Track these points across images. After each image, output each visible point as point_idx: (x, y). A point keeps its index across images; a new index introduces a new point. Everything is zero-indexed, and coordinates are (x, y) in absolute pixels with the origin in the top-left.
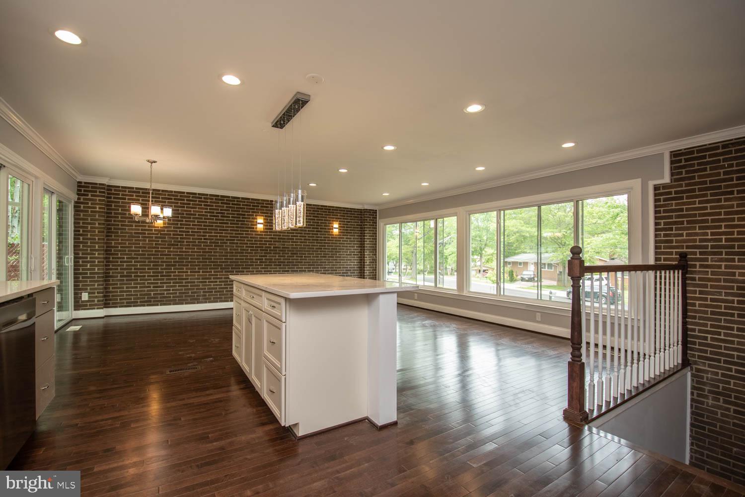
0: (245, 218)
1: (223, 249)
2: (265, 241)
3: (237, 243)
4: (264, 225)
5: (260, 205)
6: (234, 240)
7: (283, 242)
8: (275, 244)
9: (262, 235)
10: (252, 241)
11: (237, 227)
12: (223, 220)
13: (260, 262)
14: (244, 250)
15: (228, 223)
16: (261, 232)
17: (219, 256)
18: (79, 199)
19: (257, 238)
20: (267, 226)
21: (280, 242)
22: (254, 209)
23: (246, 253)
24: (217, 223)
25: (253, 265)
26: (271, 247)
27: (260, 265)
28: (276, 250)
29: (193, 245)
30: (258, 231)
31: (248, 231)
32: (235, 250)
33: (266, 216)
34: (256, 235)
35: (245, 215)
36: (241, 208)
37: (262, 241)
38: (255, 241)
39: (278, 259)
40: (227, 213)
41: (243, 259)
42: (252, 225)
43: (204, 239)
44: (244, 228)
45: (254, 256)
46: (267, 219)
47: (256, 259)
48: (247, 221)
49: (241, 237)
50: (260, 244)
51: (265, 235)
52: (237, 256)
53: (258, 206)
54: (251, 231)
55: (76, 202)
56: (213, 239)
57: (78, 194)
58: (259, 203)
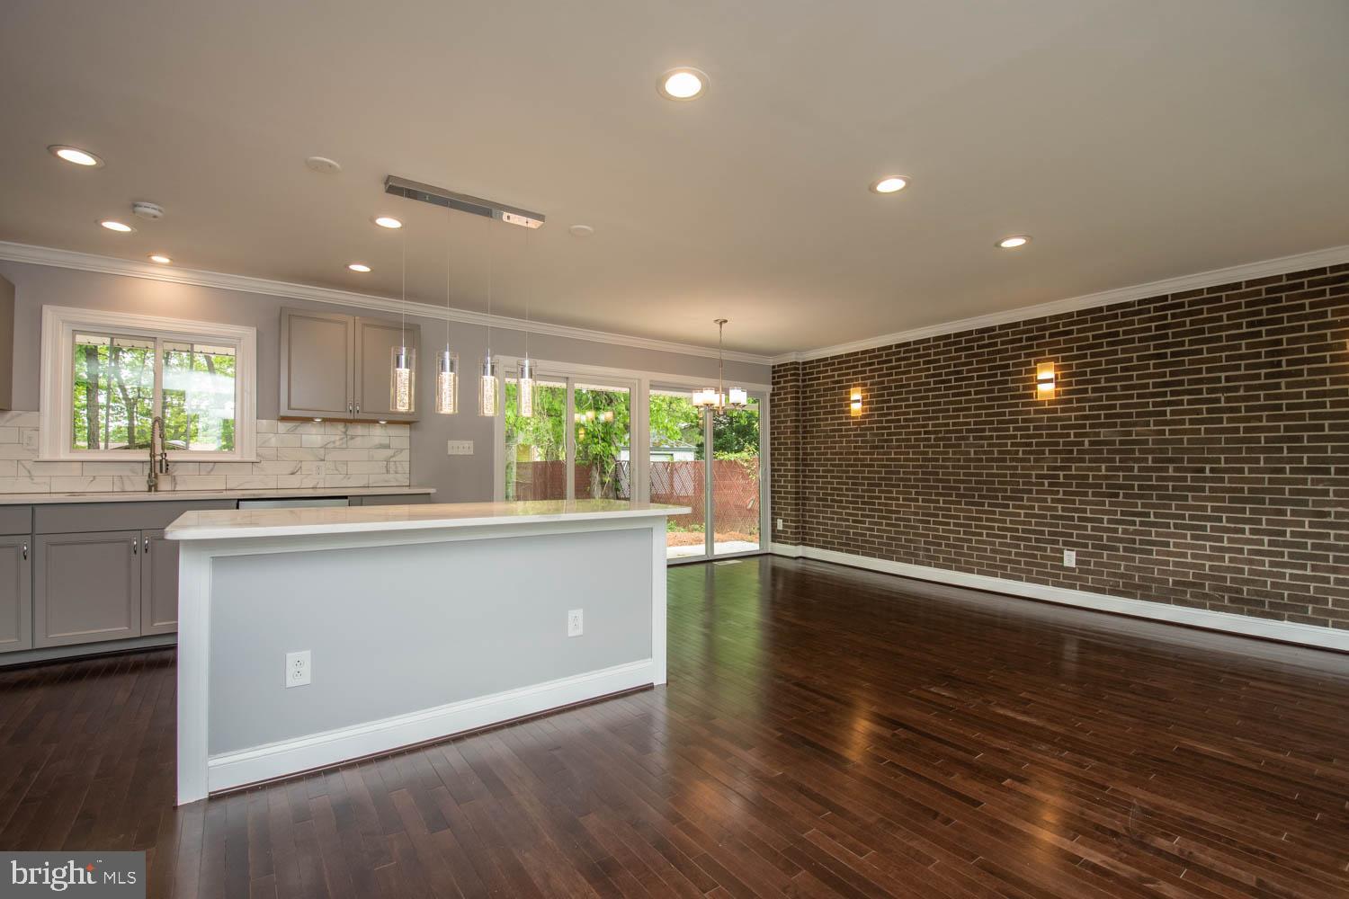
0: (1009, 374)
1: (961, 453)
2: (1063, 427)
3: (991, 437)
4: (1057, 384)
5: (1047, 333)
6: (984, 430)
7: (1123, 425)
8: (1098, 434)
9: (1055, 411)
10: (1028, 428)
11: (989, 399)
12: (960, 387)
13: (1050, 484)
14: (1009, 452)
15: (969, 393)
16: (1050, 403)
17: (954, 467)
18: (773, 389)
19: (1041, 420)
20: (1070, 384)
21: (1115, 425)
22: (1031, 347)
23: (1012, 460)
24: (946, 396)
25: (1030, 492)
26: (1082, 443)
27: (1052, 493)
28: (1101, 452)
29: (906, 447)
30: (1042, 403)
31: (1016, 405)
32: (985, 453)
33: (1064, 359)
34: (1036, 412)
35: (1007, 366)
36: (999, 352)
37: (1055, 427)
38: (1036, 428)
39: (1107, 477)
40: (968, 371)
41: (1005, 476)
42: (1025, 388)
43: (926, 433)
44: (1006, 398)
45: (1033, 468)
46: (1070, 366)
47: (1038, 476)
48: (1013, 381)
49: (1000, 422)
50: (1049, 436)
51: (1063, 410)
52: (992, 468)
53: (1043, 337)
54: (1024, 405)
55: (772, 395)
56: (941, 431)
57: (773, 384)
58: (1044, 329)
